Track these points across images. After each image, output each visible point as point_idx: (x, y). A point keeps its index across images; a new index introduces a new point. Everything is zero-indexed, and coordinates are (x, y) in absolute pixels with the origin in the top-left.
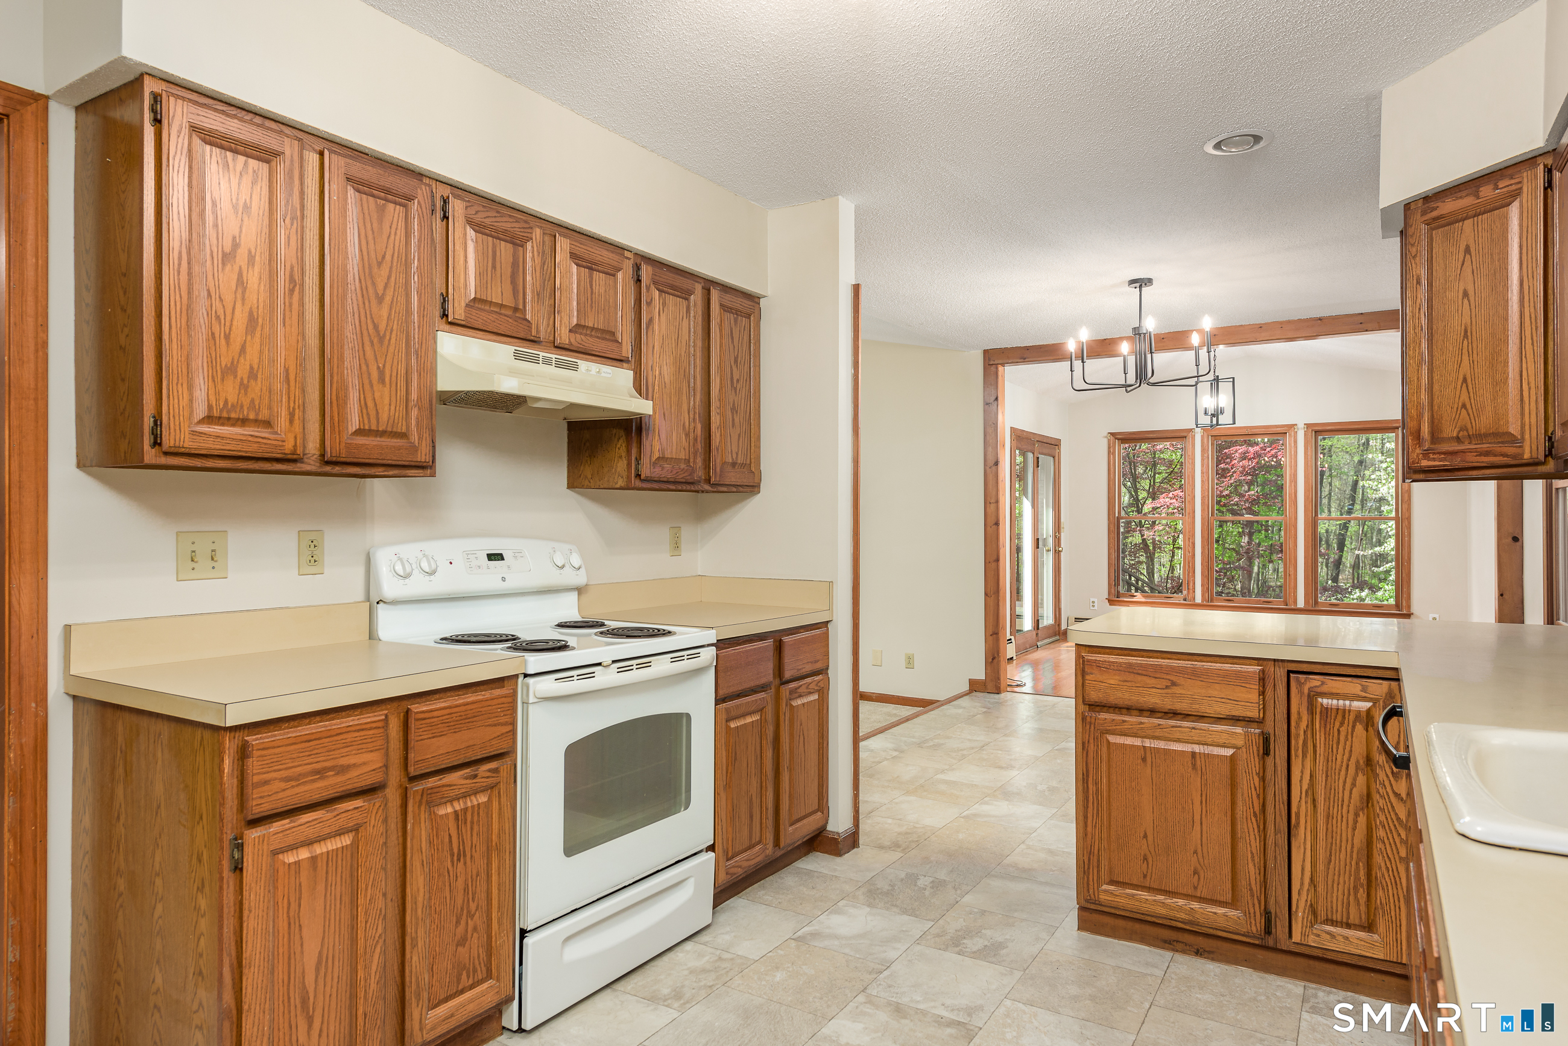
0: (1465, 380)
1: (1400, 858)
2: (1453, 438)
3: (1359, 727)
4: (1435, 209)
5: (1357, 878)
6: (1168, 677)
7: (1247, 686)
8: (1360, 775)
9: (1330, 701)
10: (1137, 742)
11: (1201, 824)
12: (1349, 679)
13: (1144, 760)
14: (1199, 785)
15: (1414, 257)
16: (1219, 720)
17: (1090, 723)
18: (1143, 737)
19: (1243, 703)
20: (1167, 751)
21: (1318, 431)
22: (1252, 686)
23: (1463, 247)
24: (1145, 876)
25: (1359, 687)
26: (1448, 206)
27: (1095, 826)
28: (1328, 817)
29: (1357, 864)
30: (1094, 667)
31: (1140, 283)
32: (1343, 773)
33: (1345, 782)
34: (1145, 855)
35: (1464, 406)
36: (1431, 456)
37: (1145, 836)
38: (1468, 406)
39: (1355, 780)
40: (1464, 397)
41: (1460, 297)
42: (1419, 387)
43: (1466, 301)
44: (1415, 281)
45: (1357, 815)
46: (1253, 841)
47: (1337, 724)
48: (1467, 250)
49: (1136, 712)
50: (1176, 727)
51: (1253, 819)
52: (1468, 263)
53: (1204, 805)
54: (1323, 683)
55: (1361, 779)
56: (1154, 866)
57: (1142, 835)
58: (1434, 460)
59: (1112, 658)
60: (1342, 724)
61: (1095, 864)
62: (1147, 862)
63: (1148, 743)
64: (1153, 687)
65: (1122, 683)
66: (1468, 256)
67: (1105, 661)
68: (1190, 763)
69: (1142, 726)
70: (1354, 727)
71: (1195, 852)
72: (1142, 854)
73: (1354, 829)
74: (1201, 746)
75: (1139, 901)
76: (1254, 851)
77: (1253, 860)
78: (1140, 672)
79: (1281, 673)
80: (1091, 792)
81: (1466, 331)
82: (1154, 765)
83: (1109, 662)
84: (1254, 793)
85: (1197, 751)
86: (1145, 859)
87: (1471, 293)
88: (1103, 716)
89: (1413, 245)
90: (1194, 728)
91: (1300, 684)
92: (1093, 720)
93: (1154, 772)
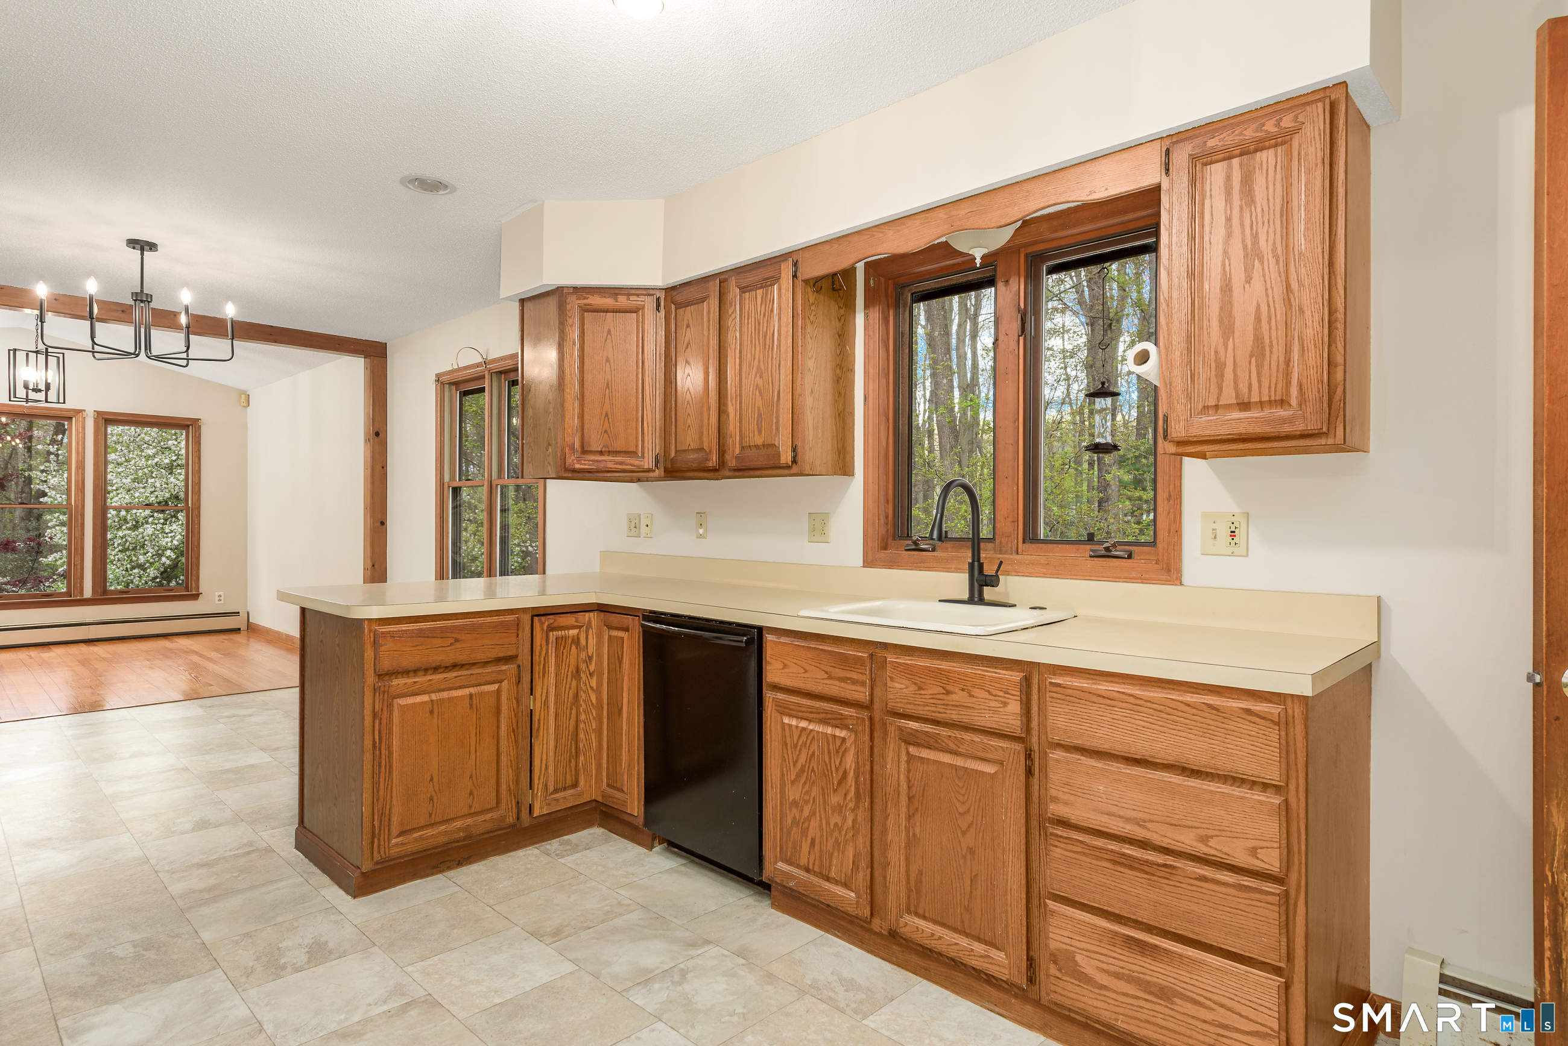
0: (607, 415)
1: (593, 730)
2: (597, 451)
3: (574, 647)
4: (588, 298)
5: (571, 753)
6: (453, 635)
7: (509, 631)
8: (574, 680)
9: (560, 632)
10: (425, 698)
11: (476, 751)
12: (569, 615)
13: (432, 712)
14: (475, 720)
15: (571, 326)
16: (486, 663)
17: (384, 692)
18: (428, 693)
19: (506, 646)
20: (450, 699)
21: (107, 420)
22: (512, 631)
23: (606, 330)
24: (431, 815)
25: (574, 619)
26: (596, 300)
27: (387, 788)
28: (556, 715)
29: (571, 743)
30: (388, 638)
31: (143, 246)
32: (565, 682)
33: (565, 688)
34: (431, 796)
35: (606, 431)
36: (583, 462)
37: (432, 780)
38: (609, 431)
39: (571, 684)
40: (606, 426)
41: (604, 361)
42: (574, 415)
43: (608, 364)
44: (571, 342)
45: (571, 709)
46: (512, 751)
47: (562, 648)
48: (609, 332)
49: (422, 673)
50: (459, 676)
51: (512, 734)
52: (609, 341)
53: (478, 736)
54: (555, 620)
55: (574, 683)
56: (439, 803)
57: (429, 780)
58: (585, 464)
59: (404, 627)
60: (564, 647)
61: (386, 823)
62: (433, 801)
63: (434, 696)
64: (440, 647)
65: (413, 649)
66: (609, 336)
67: (399, 631)
68: (468, 703)
69: (430, 683)
70: (571, 648)
71: (471, 777)
72: (429, 796)
73: (570, 720)
74: (475, 688)
75: (427, 838)
76: (512, 760)
77: (511, 766)
78: (430, 635)
79: (526, 619)
80: (383, 757)
81: (608, 384)
82: (440, 714)
83: (402, 631)
84: (513, 713)
85: (474, 692)
86: (431, 799)
87: (612, 360)
88: (395, 682)
89: (570, 317)
90: (472, 674)
91: (542, 624)
92: (387, 688)
93: (440, 721)
